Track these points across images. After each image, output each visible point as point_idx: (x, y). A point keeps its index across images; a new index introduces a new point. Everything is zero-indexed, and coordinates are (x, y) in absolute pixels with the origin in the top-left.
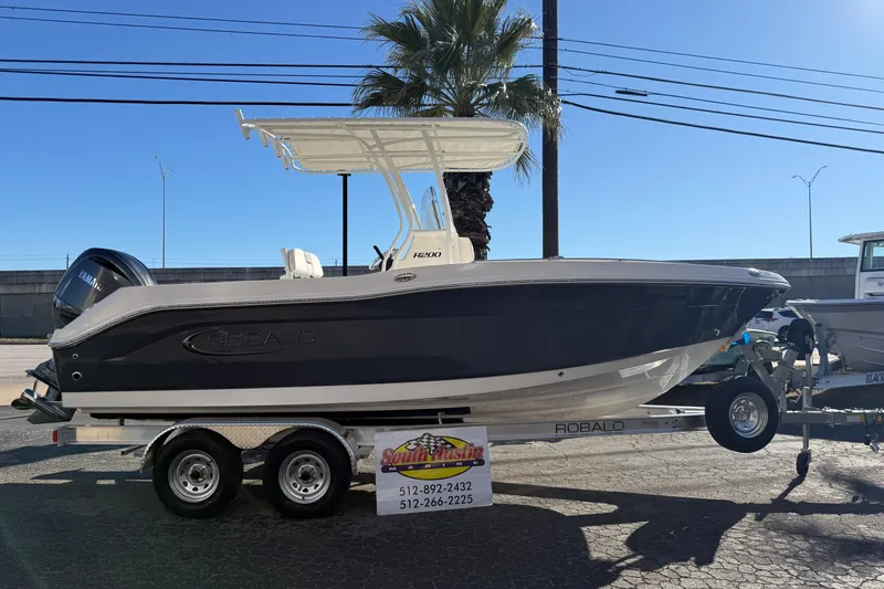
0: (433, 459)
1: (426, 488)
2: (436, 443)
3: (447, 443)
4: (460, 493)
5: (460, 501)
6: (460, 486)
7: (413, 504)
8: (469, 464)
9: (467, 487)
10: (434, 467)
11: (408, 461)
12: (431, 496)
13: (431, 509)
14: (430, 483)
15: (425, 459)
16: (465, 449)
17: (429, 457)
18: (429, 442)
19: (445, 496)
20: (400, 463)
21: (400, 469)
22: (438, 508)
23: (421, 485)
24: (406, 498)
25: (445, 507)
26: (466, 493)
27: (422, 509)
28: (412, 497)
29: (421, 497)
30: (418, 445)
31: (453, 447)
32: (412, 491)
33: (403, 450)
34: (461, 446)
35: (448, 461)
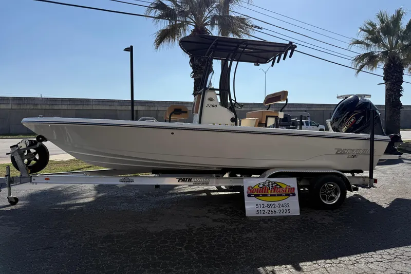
0: (271, 192)
1: (268, 205)
2: (272, 185)
3: (277, 185)
4: (284, 209)
5: (284, 212)
6: (284, 205)
7: (262, 212)
8: (289, 195)
9: (287, 205)
10: (272, 195)
11: (260, 192)
12: (270, 209)
13: (270, 215)
14: (270, 203)
15: (267, 192)
16: (286, 188)
17: (269, 191)
18: (269, 184)
19: (277, 209)
20: (256, 193)
21: (256, 196)
22: (273, 215)
23: (266, 203)
24: (259, 209)
25: (278, 214)
26: (287, 208)
27: (266, 215)
28: (262, 209)
29: (266, 209)
30: (264, 185)
31: (280, 187)
32: (262, 206)
33: (257, 187)
34: (284, 187)
35: (278, 193)
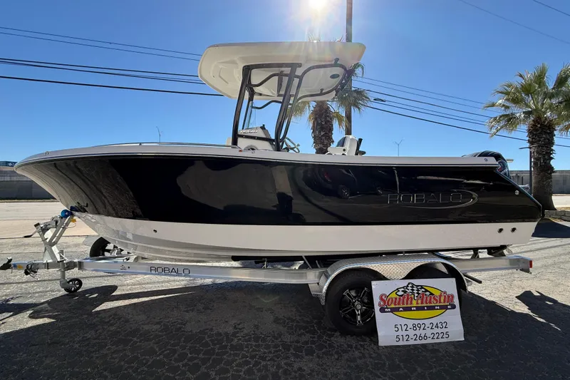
0: (417, 303)
1: (414, 326)
2: (418, 290)
3: (426, 291)
4: (439, 330)
5: (440, 337)
6: (439, 325)
7: (406, 338)
8: (445, 308)
9: (444, 325)
10: (419, 309)
11: (399, 304)
12: (418, 332)
13: (418, 342)
14: (416, 322)
15: (411, 303)
16: (440, 296)
17: (414, 302)
18: (413, 290)
19: (429, 332)
20: (393, 306)
21: (393, 310)
22: (424, 342)
23: (410, 323)
24: (400, 333)
25: (429, 341)
26: (444, 330)
27: (412, 342)
28: (405, 333)
29: (411, 333)
30: (405, 292)
31: (431, 294)
32: (404, 328)
33: (394, 295)
34: (437, 293)
35: (428, 305)
